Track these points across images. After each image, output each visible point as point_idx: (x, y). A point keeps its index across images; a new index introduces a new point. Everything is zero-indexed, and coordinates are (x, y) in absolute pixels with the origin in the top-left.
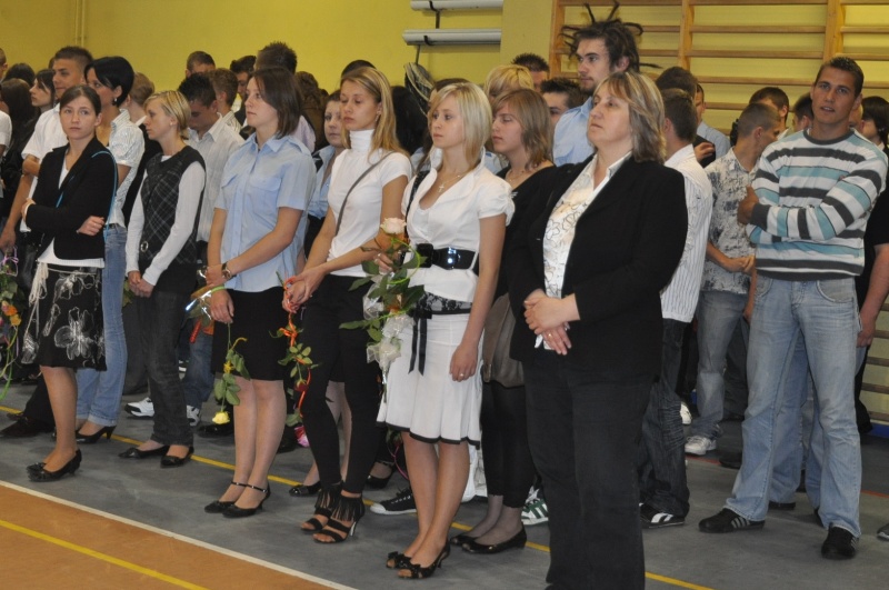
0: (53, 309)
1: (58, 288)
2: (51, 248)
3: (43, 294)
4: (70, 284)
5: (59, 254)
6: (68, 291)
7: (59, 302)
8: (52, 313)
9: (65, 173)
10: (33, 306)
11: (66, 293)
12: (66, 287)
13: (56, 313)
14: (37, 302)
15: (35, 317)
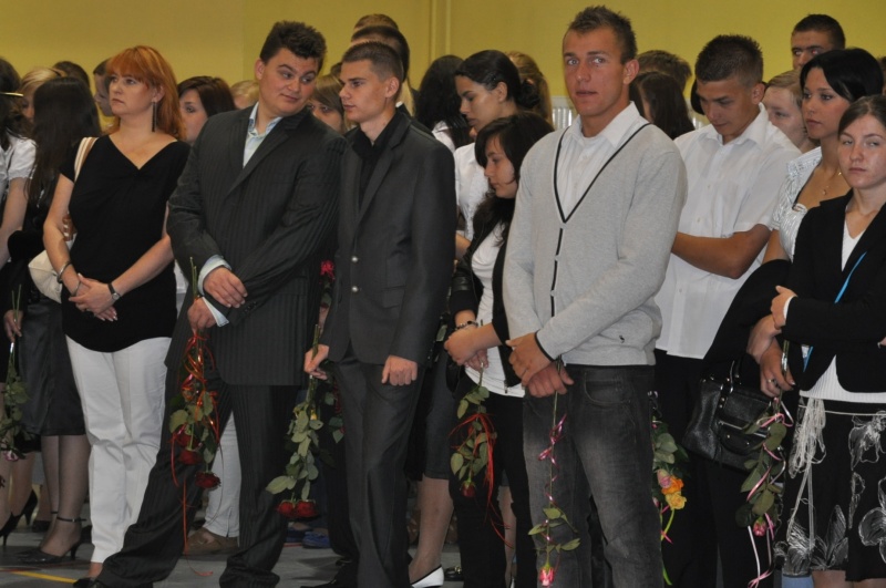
0: (854, 482)
1: (855, 444)
2: (831, 372)
3: (818, 455)
4: (876, 436)
5: (847, 382)
6: (873, 449)
7: (860, 469)
8: (853, 490)
9: (849, 244)
10: (800, 476)
11: (870, 453)
12: (868, 440)
13: (858, 488)
14: (808, 470)
15: (805, 494)
